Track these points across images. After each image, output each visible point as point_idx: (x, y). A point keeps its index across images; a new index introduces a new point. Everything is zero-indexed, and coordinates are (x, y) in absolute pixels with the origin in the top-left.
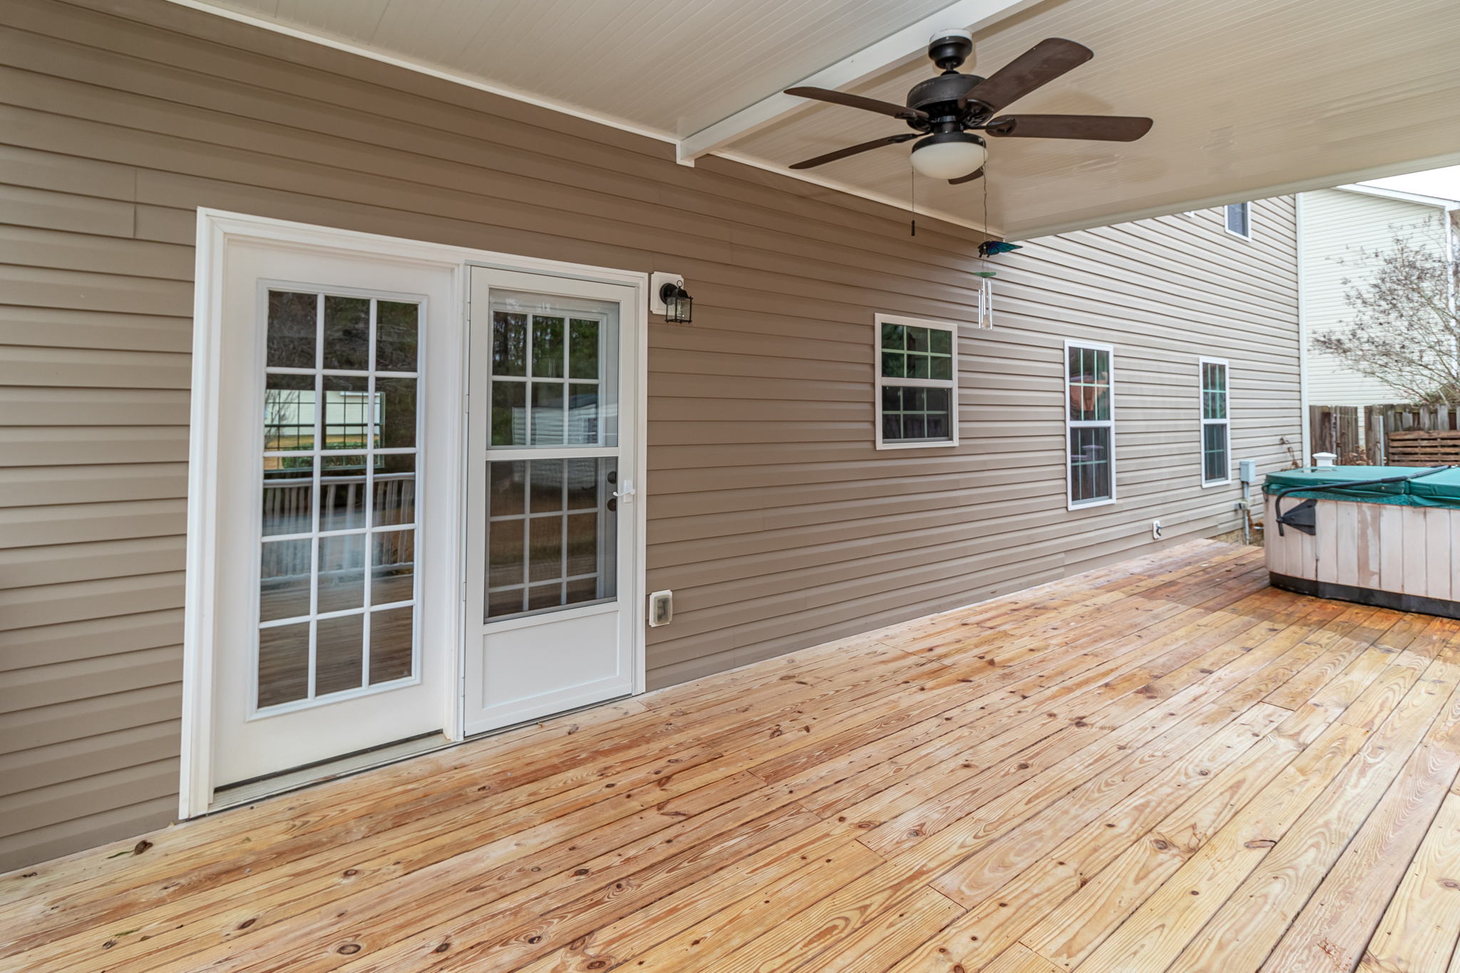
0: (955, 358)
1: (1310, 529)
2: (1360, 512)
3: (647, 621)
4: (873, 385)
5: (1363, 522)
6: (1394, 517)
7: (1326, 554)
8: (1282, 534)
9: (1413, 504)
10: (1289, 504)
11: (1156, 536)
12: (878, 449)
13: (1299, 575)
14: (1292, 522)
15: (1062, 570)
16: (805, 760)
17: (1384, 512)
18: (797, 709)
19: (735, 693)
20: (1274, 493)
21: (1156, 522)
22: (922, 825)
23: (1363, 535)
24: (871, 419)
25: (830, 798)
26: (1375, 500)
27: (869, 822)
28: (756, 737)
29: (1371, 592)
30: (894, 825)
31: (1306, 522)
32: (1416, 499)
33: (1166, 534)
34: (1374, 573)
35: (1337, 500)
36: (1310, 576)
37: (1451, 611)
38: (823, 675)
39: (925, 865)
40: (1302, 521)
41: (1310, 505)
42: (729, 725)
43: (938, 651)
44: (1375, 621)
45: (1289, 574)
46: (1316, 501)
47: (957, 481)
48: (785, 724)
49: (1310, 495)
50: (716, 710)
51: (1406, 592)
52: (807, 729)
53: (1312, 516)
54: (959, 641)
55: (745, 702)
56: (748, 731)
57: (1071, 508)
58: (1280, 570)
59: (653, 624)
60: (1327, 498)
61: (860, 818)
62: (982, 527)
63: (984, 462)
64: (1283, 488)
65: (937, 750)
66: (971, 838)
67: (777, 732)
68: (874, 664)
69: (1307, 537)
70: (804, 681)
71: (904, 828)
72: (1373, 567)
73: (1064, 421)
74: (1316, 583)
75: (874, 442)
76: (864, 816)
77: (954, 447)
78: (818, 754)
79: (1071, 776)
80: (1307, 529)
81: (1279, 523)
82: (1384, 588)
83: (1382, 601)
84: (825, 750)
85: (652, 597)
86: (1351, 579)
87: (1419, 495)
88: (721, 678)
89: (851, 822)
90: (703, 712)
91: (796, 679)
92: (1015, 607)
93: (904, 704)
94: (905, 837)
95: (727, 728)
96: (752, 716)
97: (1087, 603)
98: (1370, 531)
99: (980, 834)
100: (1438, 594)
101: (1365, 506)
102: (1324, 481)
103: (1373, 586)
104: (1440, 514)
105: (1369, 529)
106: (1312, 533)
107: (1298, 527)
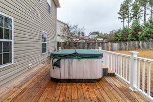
1: (59, 66)
5: (69, 63)
6: (75, 61)
7: (62, 73)
8: (53, 68)
9: (78, 58)
10: (55, 60)
11: (29, 68)
13: (57, 78)
14: (55, 65)
17: (73, 61)
20: (52, 58)
21: (30, 65)
23: (69, 67)
26: (71, 58)
29: (70, 79)
33: (31, 67)
35: (64, 59)
36: (59, 78)
40: (57, 65)
41: (59, 60)
46: (61, 59)
49: (59, 58)
53: (60, 63)
58: (53, 77)
64: (54, 56)
69: (58, 69)
72: (71, 74)
74: (60, 79)
81: (53, 66)
82: (73, 78)
83: (72, 81)
86: (67, 77)
87: (79, 56)
100: (82, 78)
101: (70, 60)
102: (62, 54)
103: (71, 78)
104: (82, 60)
105: (71, 64)
106: (60, 67)
107: (57, 66)
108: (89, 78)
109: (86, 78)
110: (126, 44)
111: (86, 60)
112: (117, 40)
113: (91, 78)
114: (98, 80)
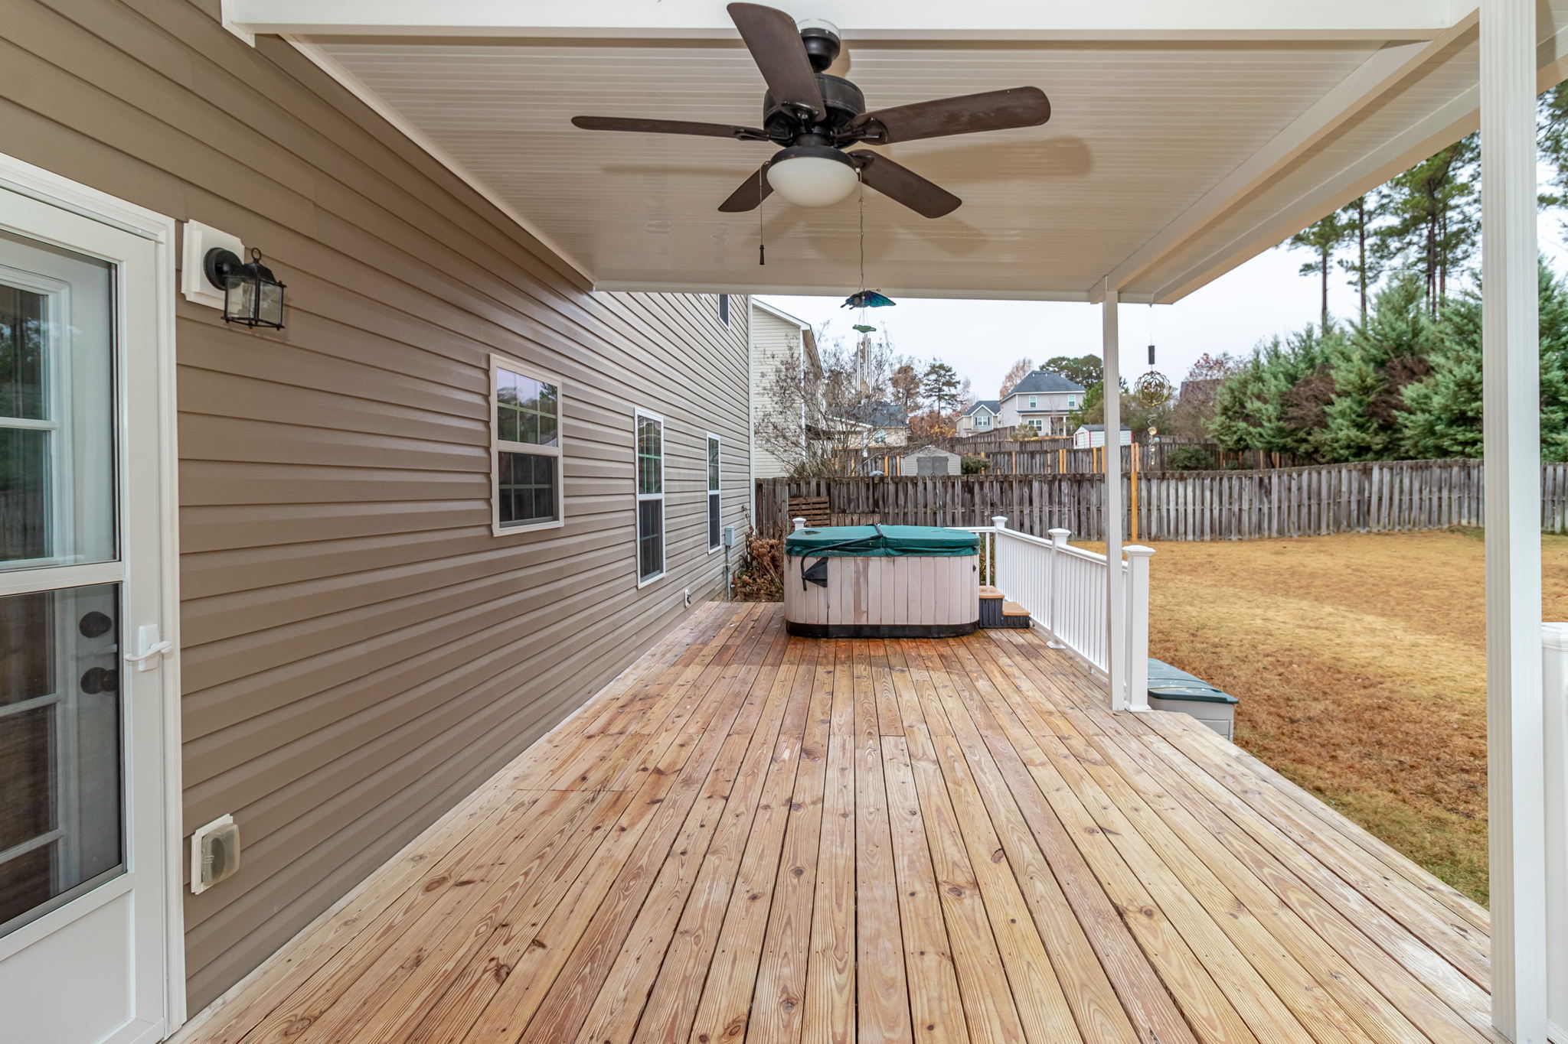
0: (561, 420)
1: (823, 582)
2: (856, 564)
3: (187, 886)
4: (488, 449)
5: (857, 572)
6: (877, 566)
7: (834, 602)
8: (805, 589)
9: (888, 555)
10: (810, 562)
11: (687, 604)
12: (495, 535)
13: (815, 622)
14: (812, 578)
15: (634, 653)
16: (579, 989)
17: (871, 563)
18: (496, 924)
19: (372, 943)
20: (798, 554)
21: (686, 591)
22: (785, 990)
23: (857, 583)
24: (487, 496)
25: (663, 1020)
26: (865, 553)
27: (734, 1021)
28: (476, 993)
29: (861, 627)
30: (763, 1008)
31: (821, 577)
32: (890, 550)
33: (692, 602)
34: (864, 612)
35: (841, 556)
36: (823, 622)
37: (907, 632)
38: (487, 859)
39: (834, 1035)
40: (817, 576)
41: (823, 562)
42: (415, 997)
43: (595, 777)
44: (878, 650)
45: (808, 622)
46: (827, 558)
47: (561, 569)
48: (501, 952)
49: (823, 554)
50: (368, 984)
51: (883, 623)
52: (538, 943)
53: (825, 570)
54: (603, 759)
55: (405, 948)
56: (456, 992)
57: (641, 585)
59: (197, 888)
60: (835, 555)
61: (720, 1024)
62: (579, 620)
63: (582, 544)
64: (804, 549)
65: (710, 893)
66: (837, 976)
67: (502, 973)
68: (536, 819)
69: (821, 589)
70: (465, 878)
71: (774, 1005)
72: (864, 608)
73: (634, 494)
74: (826, 627)
75: (490, 527)
76: (721, 1018)
77: (558, 529)
78: (587, 970)
79: (841, 862)
80: (821, 583)
81: (804, 579)
82: (870, 623)
83: (867, 632)
84: (592, 959)
85: (196, 840)
86: (849, 620)
87: (891, 548)
88: (321, 932)
89: (716, 1034)
90: (345, 1000)
91: (451, 882)
92: (620, 703)
93: (622, 855)
94: (785, 1017)
95: (416, 1004)
96: (444, 964)
97: (680, 682)
98: (862, 579)
99: (840, 966)
100: (901, 621)
101: (859, 559)
102: (833, 542)
103: (863, 622)
104: (902, 561)
105: (861, 577)
106: (825, 585)
107: (816, 581)
108: (924, 623)
109: (915, 621)
110: (1264, 488)
111: (914, 561)
112: (1241, 447)
113: (931, 623)
114: (958, 632)
